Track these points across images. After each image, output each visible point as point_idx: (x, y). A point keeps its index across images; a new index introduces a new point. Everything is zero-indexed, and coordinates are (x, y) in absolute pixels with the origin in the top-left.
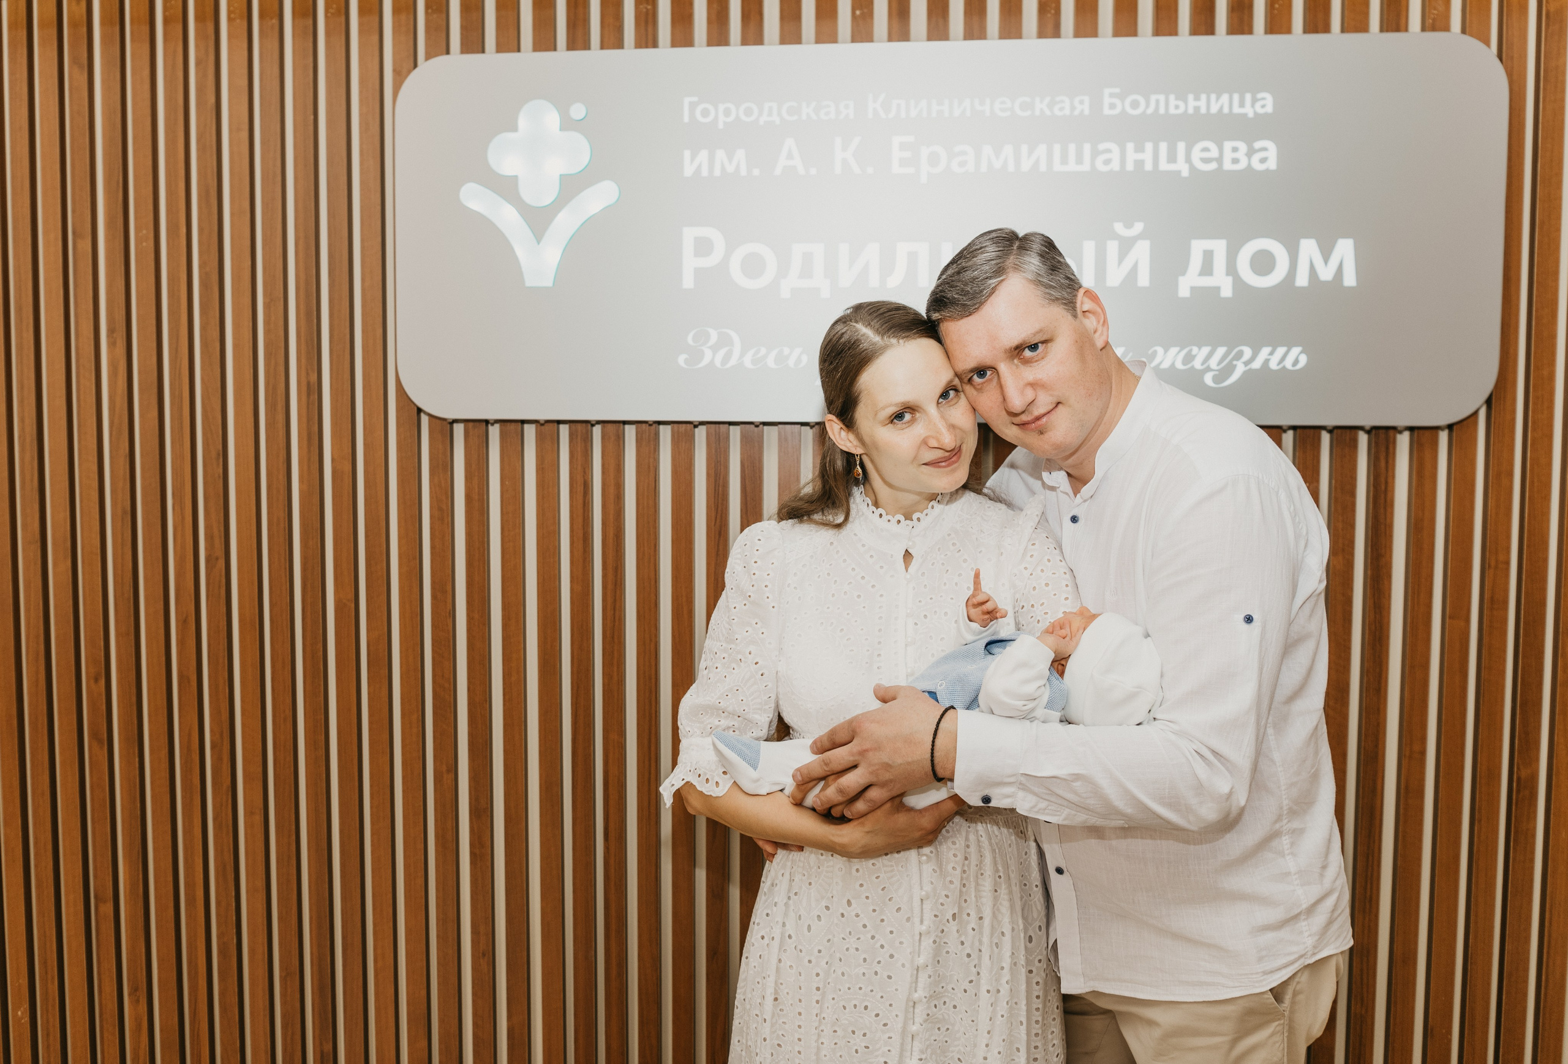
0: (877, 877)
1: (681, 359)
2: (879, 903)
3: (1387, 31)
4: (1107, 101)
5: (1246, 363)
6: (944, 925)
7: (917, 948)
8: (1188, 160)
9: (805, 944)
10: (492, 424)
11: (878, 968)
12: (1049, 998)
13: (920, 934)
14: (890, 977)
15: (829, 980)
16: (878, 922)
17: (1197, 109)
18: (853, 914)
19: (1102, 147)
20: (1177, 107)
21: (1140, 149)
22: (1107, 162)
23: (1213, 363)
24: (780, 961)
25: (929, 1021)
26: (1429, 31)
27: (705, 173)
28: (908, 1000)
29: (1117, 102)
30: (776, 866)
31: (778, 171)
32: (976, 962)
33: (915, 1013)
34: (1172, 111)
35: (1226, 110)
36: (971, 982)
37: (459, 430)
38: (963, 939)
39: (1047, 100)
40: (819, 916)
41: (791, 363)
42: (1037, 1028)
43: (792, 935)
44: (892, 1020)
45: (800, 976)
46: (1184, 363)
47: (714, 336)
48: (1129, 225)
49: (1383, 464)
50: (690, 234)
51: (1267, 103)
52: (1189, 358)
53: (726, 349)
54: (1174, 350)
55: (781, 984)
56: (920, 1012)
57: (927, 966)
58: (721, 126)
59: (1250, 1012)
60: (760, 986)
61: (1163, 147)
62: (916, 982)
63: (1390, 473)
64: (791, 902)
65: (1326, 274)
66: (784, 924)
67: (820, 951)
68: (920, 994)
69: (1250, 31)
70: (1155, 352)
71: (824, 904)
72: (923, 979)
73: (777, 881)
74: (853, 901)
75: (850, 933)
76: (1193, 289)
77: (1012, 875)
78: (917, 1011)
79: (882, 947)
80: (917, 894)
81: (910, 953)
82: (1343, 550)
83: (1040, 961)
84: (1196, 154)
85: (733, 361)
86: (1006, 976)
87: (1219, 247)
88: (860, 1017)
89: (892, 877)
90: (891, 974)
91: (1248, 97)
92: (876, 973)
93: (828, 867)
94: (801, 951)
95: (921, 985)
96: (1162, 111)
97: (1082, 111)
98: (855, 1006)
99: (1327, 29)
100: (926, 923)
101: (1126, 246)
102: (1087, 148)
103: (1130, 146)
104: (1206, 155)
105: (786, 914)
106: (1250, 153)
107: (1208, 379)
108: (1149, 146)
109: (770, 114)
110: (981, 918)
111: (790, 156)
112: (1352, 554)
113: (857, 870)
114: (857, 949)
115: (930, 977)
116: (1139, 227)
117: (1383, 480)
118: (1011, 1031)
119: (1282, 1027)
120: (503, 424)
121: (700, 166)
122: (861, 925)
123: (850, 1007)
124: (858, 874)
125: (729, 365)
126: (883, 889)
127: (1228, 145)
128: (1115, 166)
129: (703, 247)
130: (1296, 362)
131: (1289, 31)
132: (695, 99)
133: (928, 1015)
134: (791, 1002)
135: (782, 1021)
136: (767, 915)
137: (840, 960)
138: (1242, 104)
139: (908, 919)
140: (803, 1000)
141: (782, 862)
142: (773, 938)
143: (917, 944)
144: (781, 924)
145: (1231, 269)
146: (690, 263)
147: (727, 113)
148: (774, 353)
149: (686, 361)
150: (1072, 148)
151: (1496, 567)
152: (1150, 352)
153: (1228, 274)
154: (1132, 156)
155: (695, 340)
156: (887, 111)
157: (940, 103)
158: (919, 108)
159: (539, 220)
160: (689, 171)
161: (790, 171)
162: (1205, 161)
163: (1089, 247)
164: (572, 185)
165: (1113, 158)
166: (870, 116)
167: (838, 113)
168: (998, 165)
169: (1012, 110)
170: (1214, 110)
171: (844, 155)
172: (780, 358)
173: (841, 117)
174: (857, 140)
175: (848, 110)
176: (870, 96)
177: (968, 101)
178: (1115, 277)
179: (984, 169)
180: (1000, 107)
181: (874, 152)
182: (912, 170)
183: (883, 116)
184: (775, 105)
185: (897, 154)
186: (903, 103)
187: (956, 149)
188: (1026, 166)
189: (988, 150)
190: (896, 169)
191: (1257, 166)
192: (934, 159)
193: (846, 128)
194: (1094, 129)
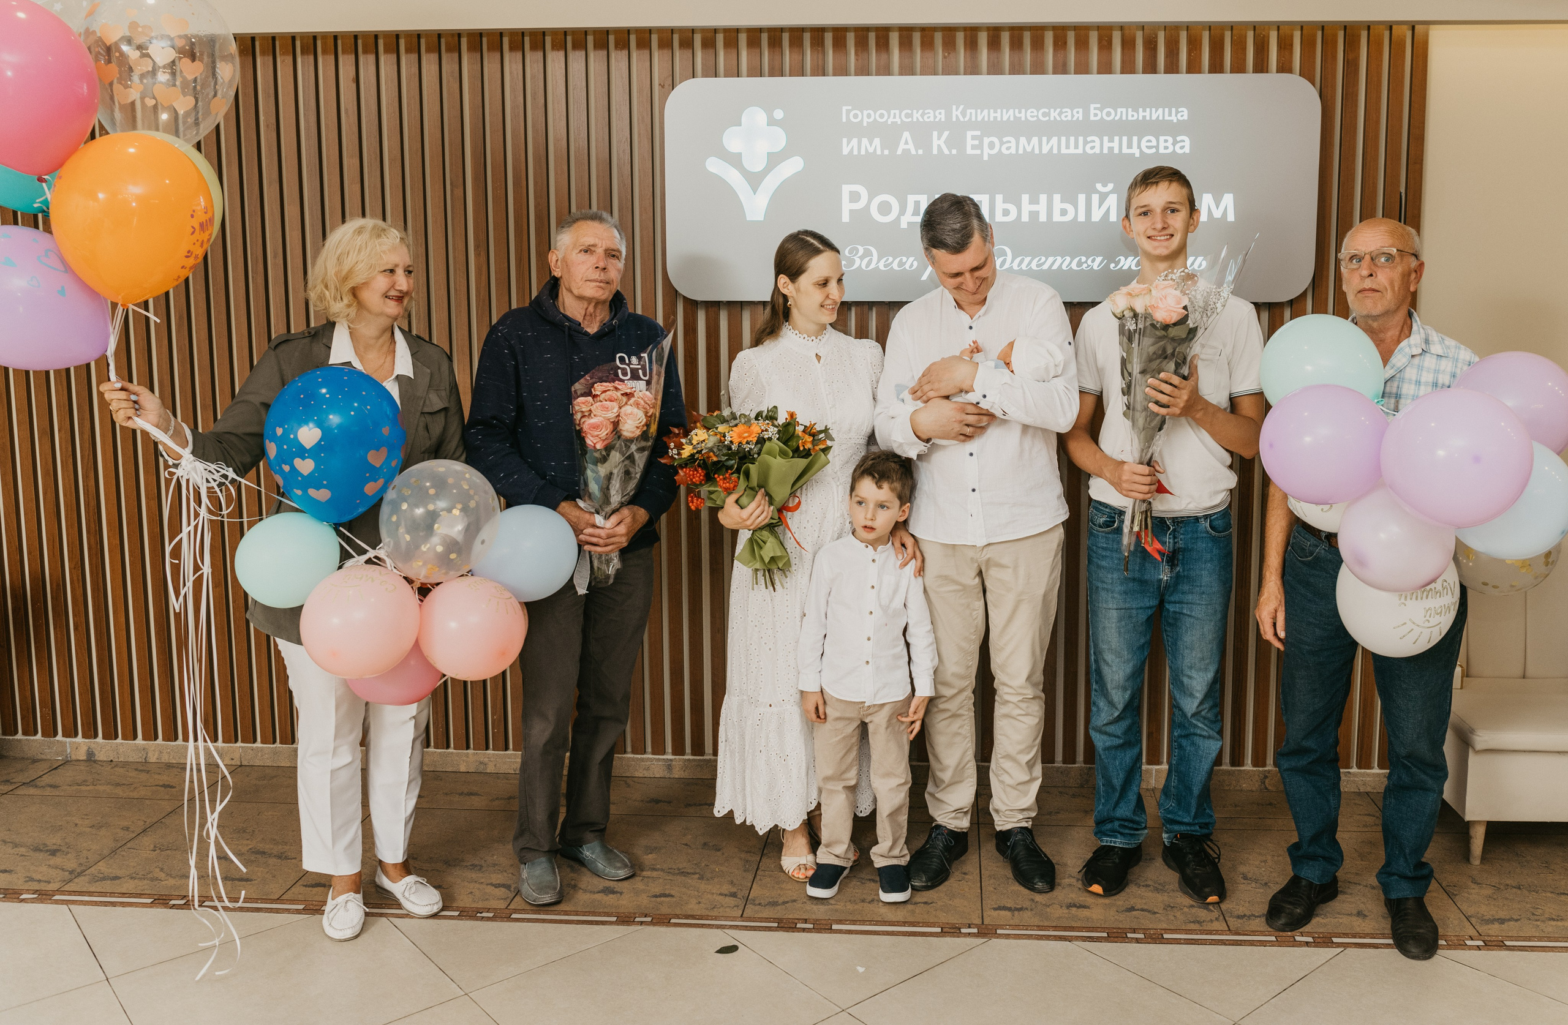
3: (1257, 72)
4: (1092, 112)
8: (1139, 147)
10: (725, 305)
17: (1144, 117)
19: (1089, 139)
20: (1133, 116)
21: (1111, 140)
22: (1092, 148)
26: (1282, 72)
27: (855, 152)
29: (1098, 112)
31: (899, 152)
34: (1130, 118)
35: (1161, 118)
37: (702, 307)
39: (1058, 110)
41: (907, 266)
47: (861, 251)
48: (1105, 186)
50: (846, 189)
51: (1184, 114)
53: (868, 258)
58: (865, 124)
61: (1125, 139)
65: (1217, 214)
69: (1177, 72)
70: (1120, 260)
84: (1144, 144)
85: (872, 266)
91: (1174, 110)
96: (1124, 118)
97: (1078, 117)
99: (1221, 70)
101: (1103, 197)
102: (1081, 139)
103: (1106, 139)
104: (1149, 144)
106: (1174, 144)
108: (1116, 139)
109: (895, 117)
111: (906, 143)
116: (1110, 186)
120: (729, 304)
121: (852, 148)
125: (870, 268)
127: (1162, 138)
129: (855, 197)
130: (1200, 265)
131: (1200, 72)
132: (850, 108)
138: (1170, 115)
146: (847, 207)
147: (869, 116)
148: (897, 261)
150: (1072, 139)
152: (1117, 260)
154: (1107, 144)
155: (850, 252)
156: (964, 117)
157: (995, 112)
158: (983, 115)
159: (754, 180)
160: (846, 151)
161: (906, 152)
162: (1149, 147)
163: (1082, 198)
164: (774, 160)
165: (1096, 145)
166: (954, 119)
167: (935, 117)
168: (1029, 149)
169: (1037, 116)
170: (1154, 118)
171: (939, 142)
172: (901, 264)
173: (937, 120)
174: (946, 133)
175: (941, 115)
176: (954, 107)
177: (1011, 111)
178: (1097, 216)
179: (1021, 151)
180: (1030, 115)
181: (956, 141)
182: (978, 152)
183: (962, 119)
184: (897, 112)
185: (970, 142)
186: (973, 111)
187: (1005, 139)
188: (1045, 150)
189: (1023, 140)
190: (969, 151)
191: (1179, 151)
192: (991, 146)
193: (940, 127)
194: (1085, 128)
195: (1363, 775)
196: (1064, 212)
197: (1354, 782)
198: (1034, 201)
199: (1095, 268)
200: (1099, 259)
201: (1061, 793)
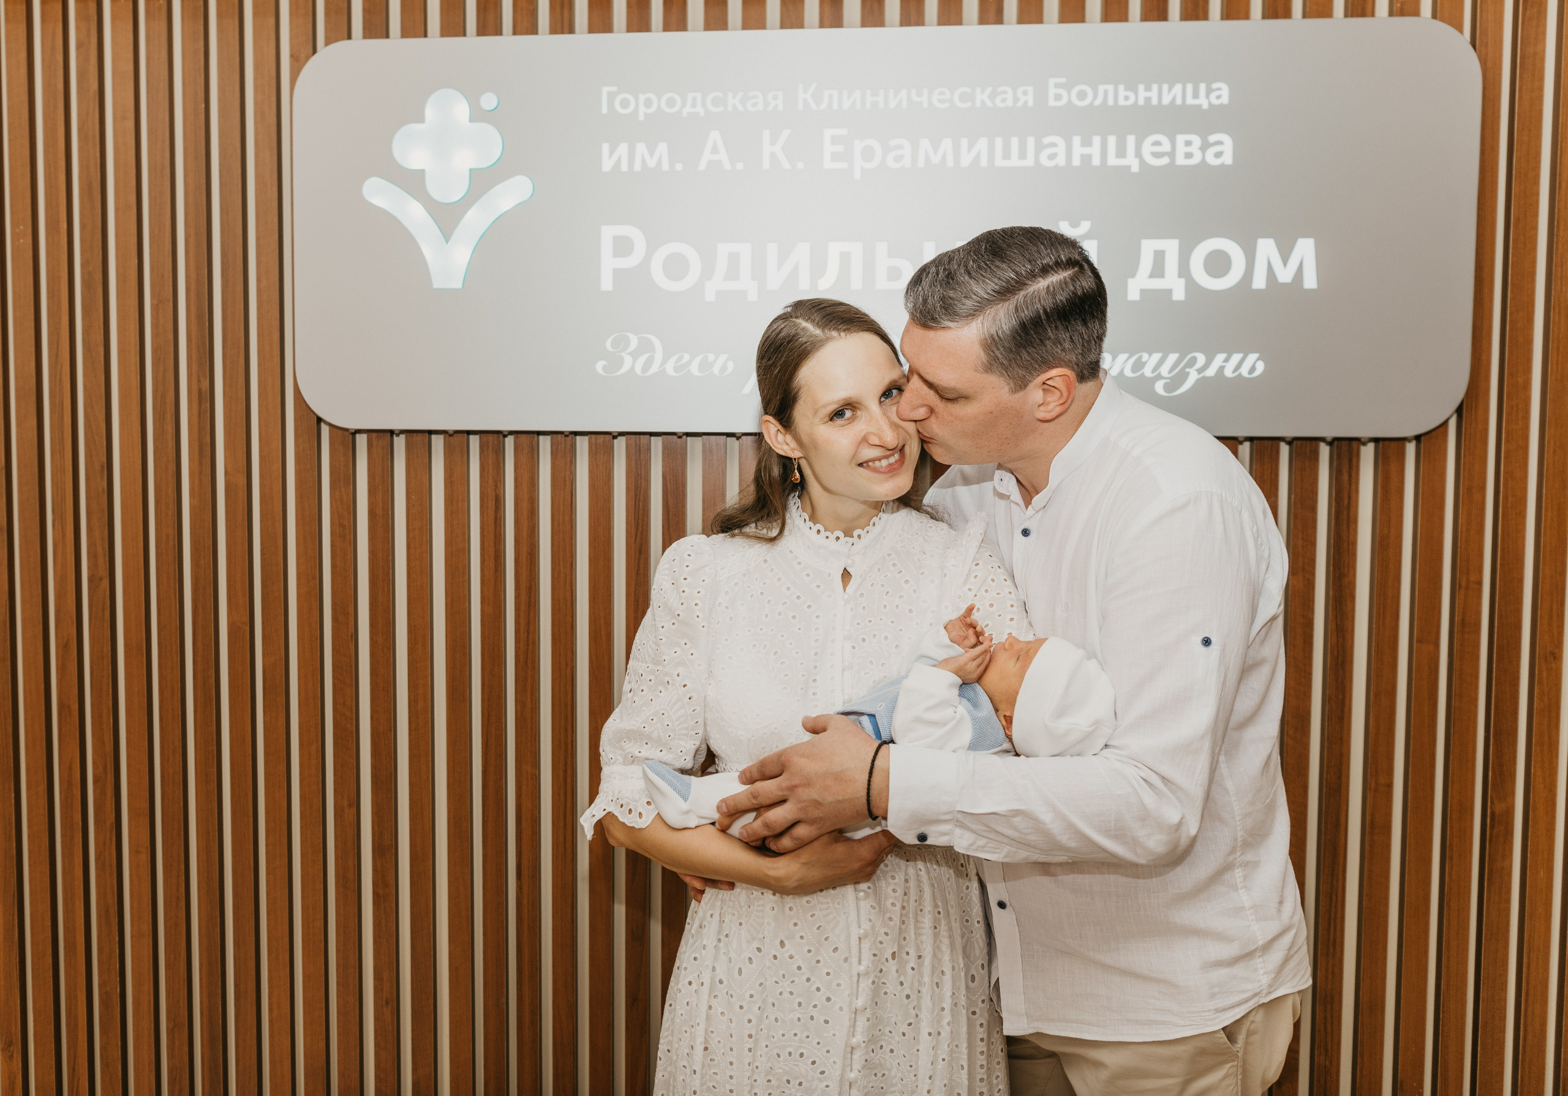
0: (812, 916)
1: (600, 366)
2: (815, 942)
3: (1352, 16)
4: (1052, 91)
5: (1200, 371)
6: (883, 964)
7: (855, 990)
8: (1138, 154)
9: (736, 988)
10: (398, 435)
11: (815, 1013)
12: (992, 1040)
13: (859, 974)
14: (827, 1022)
15: (762, 1027)
16: (814, 962)
17: (1148, 100)
18: (787, 955)
19: (1047, 140)
20: (1127, 98)
21: (1086, 143)
22: (1052, 157)
23: (1164, 370)
24: (710, 1007)
25: (867, 1067)
26: (1397, 16)
27: (625, 168)
28: (846, 1046)
29: (1064, 93)
30: (704, 906)
31: (702, 166)
32: (915, 1003)
33: (853, 1059)
34: (1122, 102)
35: (1179, 102)
36: (910, 1024)
37: (362, 441)
38: (902, 979)
39: (992, 90)
40: (750, 959)
41: (716, 370)
42: (981, 1073)
43: (724, 980)
44: (830, 1068)
45: (731, 1023)
46: (1134, 369)
47: (634, 343)
48: (1075, 224)
49: (1345, 477)
50: (608, 232)
51: (1222, 94)
52: (1139, 365)
53: (647, 355)
54: (1122, 357)
55: (712, 1032)
56: (858, 1057)
57: (866, 1009)
58: (641, 118)
59: (1202, 1052)
60: (688, 1035)
61: (1112, 140)
62: (854, 1026)
63: (1353, 488)
64: (721, 944)
65: (1285, 276)
66: (714, 969)
67: (751, 996)
68: (858, 1039)
69: (1205, 17)
71: (755, 945)
72: (862, 1022)
73: (705, 923)
74: (786, 942)
75: (784, 976)
76: (1143, 292)
77: (952, 911)
78: (855, 1057)
79: (818, 989)
80: (855, 933)
81: (849, 995)
82: (1303, 572)
83: (983, 1001)
84: (1147, 148)
85: (654, 368)
86: (947, 1017)
87: (1171, 247)
88: (796, 1065)
89: (827, 915)
90: (828, 1019)
91: (1203, 87)
92: (812, 1018)
93: (758, 906)
94: (732, 996)
95: (859, 1029)
96: (1111, 102)
97: (1026, 102)
98: (790, 1054)
99: (1287, 14)
100: (864, 963)
102: (1031, 141)
103: (1077, 140)
104: (1157, 149)
105: (716, 958)
106: (1205, 146)
107: (1159, 387)
108: (1097, 140)
109: (694, 105)
110: (920, 957)
112: (1313, 574)
113: (791, 909)
114: (791, 993)
115: (868, 1020)
117: (1345, 495)
118: (952, 1076)
119: (1235, 1069)
120: (409, 434)
121: (619, 161)
122: (795, 966)
123: (784, 1054)
124: (792, 913)
125: (650, 373)
126: (818, 928)
127: (1181, 139)
128: (1061, 161)
129: (623, 247)
130: (1253, 369)
131: (1246, 16)
132: (614, 88)
133: (866, 1060)
134: (722, 1051)
135: (712, 1071)
136: (695, 959)
137: (773, 1005)
138: (1196, 95)
139: (846, 960)
140: (734, 1049)
141: (711, 902)
142: (702, 984)
143: (856, 986)
144: (710, 968)
145: (1184, 271)
146: (609, 264)
147: (648, 103)
148: (698, 360)
149: (604, 367)
150: (1015, 142)
151: (1467, 588)
153: (1180, 276)
154: (1078, 151)
155: (615, 344)
156: (818, 103)
157: (875, 94)
158: (853, 99)
159: (447, 217)
160: (608, 165)
161: (715, 166)
162: (1156, 155)
164: (482, 180)
165: (1058, 152)
166: (801, 107)
167: (766, 104)
168: (936, 160)
169: (951, 101)
170: (1166, 101)
171: (773, 149)
172: (705, 366)
173: (770, 109)
174: (786, 133)
175: (777, 101)
176: (801, 86)
177: (904, 92)
179: (921, 164)
180: (938, 98)
181: (805, 146)
182: (844, 165)
183: (814, 108)
184: (699, 95)
185: (829, 148)
186: (835, 93)
187: (892, 143)
188: (966, 161)
189: (925, 144)
190: (828, 164)
191: (1212, 161)
192: (868, 154)
193: (775, 121)
194: (1039, 121)
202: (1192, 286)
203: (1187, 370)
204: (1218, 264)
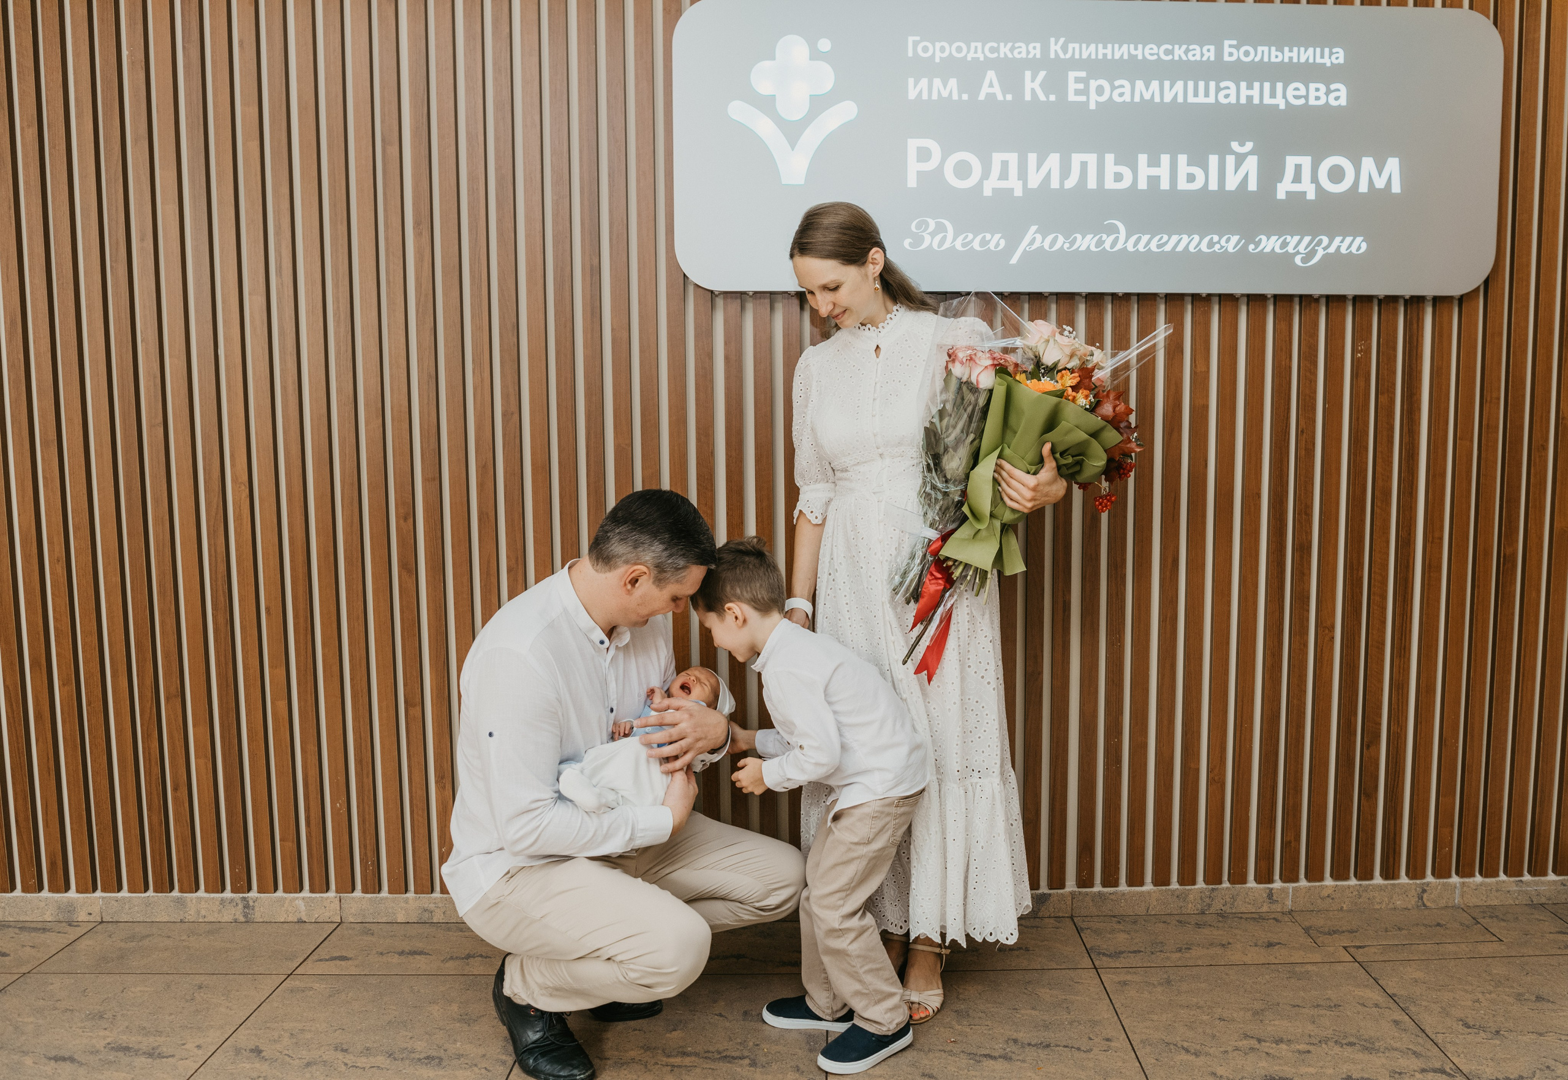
1: (907, 243)
3: (1420, 6)
4: (1227, 50)
5: (1325, 249)
8: (1284, 96)
10: (747, 295)
17: (1291, 58)
19: (1223, 84)
21: (1250, 87)
22: (1227, 96)
23: (1301, 248)
27: (925, 96)
29: (1234, 50)
31: (982, 97)
34: (1273, 59)
35: (1311, 60)
37: (719, 299)
39: (1184, 47)
41: (992, 246)
46: (1281, 248)
47: (932, 225)
48: (1242, 145)
49: (1415, 326)
50: (913, 144)
51: (1339, 56)
52: (1284, 244)
53: (941, 235)
54: (1274, 239)
58: (937, 60)
61: (1267, 85)
63: (1420, 333)
65: (1380, 183)
70: (1260, 239)
76: (1288, 193)
82: (1388, 391)
84: (1290, 92)
85: (947, 245)
87: (1306, 161)
91: (1327, 50)
96: (1266, 59)
97: (1209, 57)
99: (1378, 3)
101: (1240, 159)
102: (1212, 84)
103: (1243, 85)
104: (1297, 93)
106: (1328, 92)
107: (1298, 260)
108: (1257, 85)
109: (976, 52)
111: (991, 85)
112: (1394, 393)
116: (1249, 145)
117: (1415, 338)
121: (921, 92)
125: (945, 248)
127: (1312, 86)
129: (924, 155)
130: (1359, 248)
131: (1351, 3)
132: (918, 38)
138: (1322, 57)
145: (1315, 179)
146: (914, 167)
147: (942, 49)
148: (980, 238)
149: (910, 243)
150: (1201, 84)
151: (1491, 402)
152: (1257, 240)
153: (1312, 182)
154: (1244, 92)
155: (918, 227)
156: (1065, 52)
157: (1105, 47)
158: (1089, 51)
159: (793, 131)
160: (912, 95)
161: (991, 97)
162: (1296, 97)
163: (1213, 160)
164: (819, 104)
165: (1231, 93)
166: (1052, 56)
167: (1028, 52)
168: (1147, 96)
169: (1158, 54)
170: (1303, 60)
171: (1033, 85)
172: (984, 242)
173: (1031, 56)
174: (1042, 74)
175: (1035, 50)
176: (1052, 40)
177: (1125, 46)
178: (1232, 183)
179: (1137, 99)
180: (1149, 52)
181: (1056, 83)
182: (1083, 98)
183: (1062, 56)
184: (979, 45)
185: (1072, 86)
186: (1077, 46)
187: (1117, 83)
188: (1168, 98)
189: (1140, 84)
190: (1072, 97)
191: (1333, 103)
192: (1100, 91)
193: (1034, 65)
194: (1217, 71)
195: (1536, 883)
196: (1191, 178)
197: (1526, 892)
198: (1154, 162)
199: (1230, 250)
200: (1235, 239)
201: (1180, 922)
202: (1319, 189)
203: (1316, 248)
204: (1336, 174)
